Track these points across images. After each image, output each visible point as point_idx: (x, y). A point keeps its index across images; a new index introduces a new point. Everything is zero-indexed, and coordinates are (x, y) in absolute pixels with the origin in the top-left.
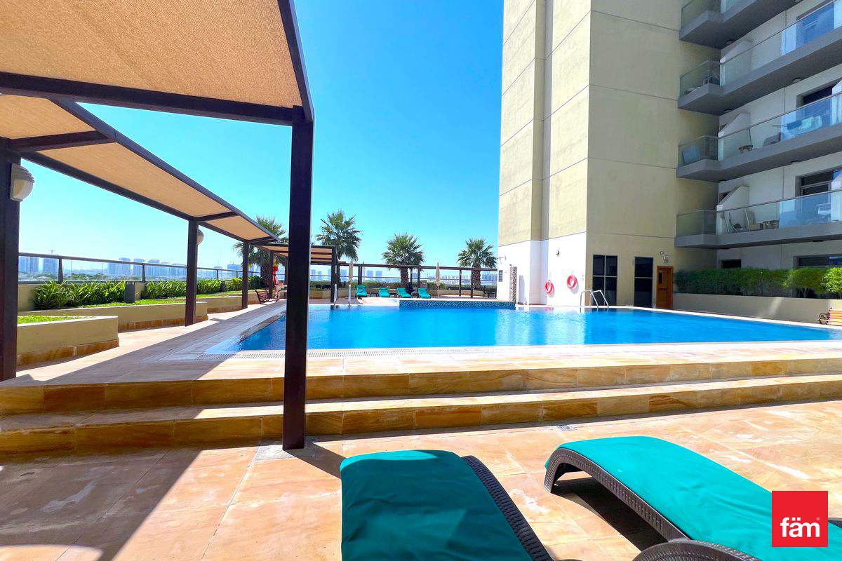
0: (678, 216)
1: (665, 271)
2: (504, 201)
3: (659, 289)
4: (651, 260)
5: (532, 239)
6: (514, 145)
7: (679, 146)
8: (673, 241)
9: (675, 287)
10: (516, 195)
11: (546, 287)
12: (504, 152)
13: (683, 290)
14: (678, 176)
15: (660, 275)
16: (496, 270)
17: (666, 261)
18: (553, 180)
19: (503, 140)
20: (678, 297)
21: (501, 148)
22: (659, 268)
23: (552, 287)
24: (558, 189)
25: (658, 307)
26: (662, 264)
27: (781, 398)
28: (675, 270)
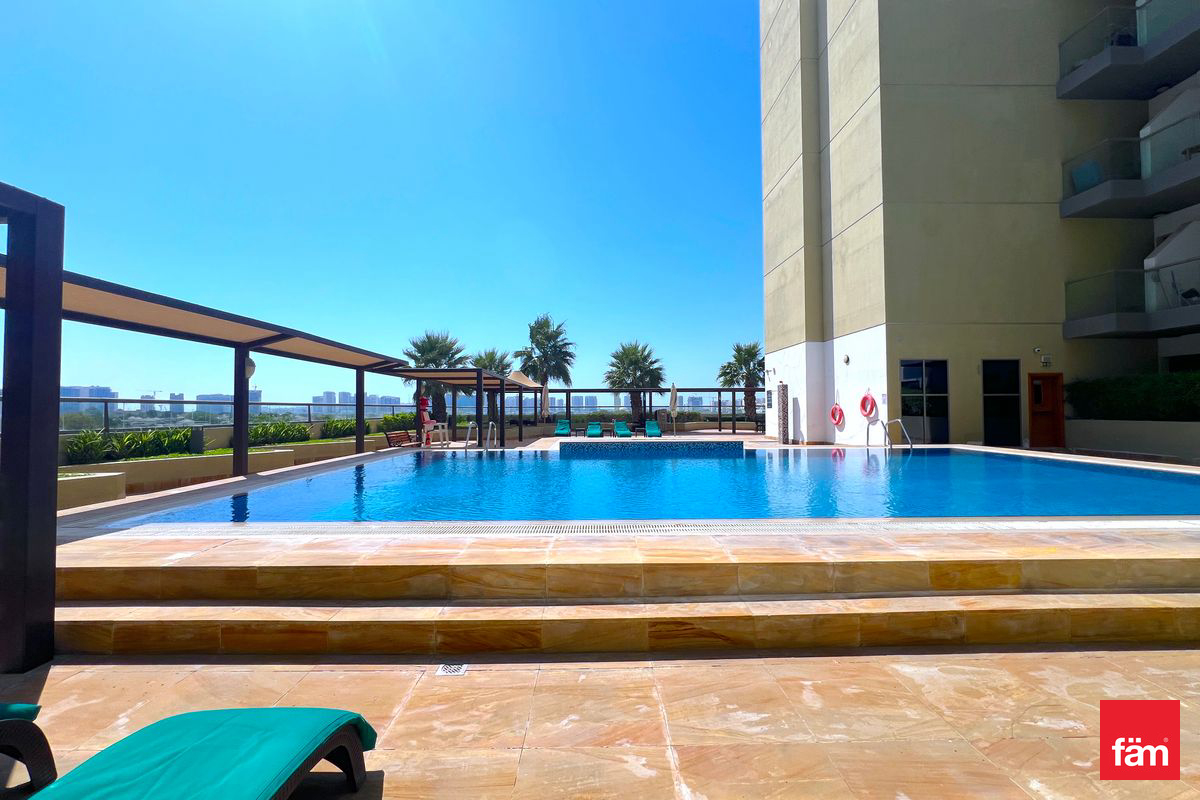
0: (1067, 284)
1: (1045, 384)
2: (770, 284)
3: (1034, 414)
4: (1015, 364)
5: (808, 339)
6: (779, 196)
7: (1063, 164)
8: (1059, 329)
9: (1068, 409)
10: (783, 273)
11: (833, 416)
12: (767, 209)
13: (1083, 413)
14: (1064, 216)
15: (1035, 391)
16: (763, 390)
17: (1046, 364)
18: (836, 244)
19: (765, 191)
20: (1074, 427)
21: (764, 203)
22: (1033, 377)
23: (842, 414)
24: (843, 260)
25: (1033, 447)
26: (1039, 369)
27: (963, 637)
28: (1067, 379)
